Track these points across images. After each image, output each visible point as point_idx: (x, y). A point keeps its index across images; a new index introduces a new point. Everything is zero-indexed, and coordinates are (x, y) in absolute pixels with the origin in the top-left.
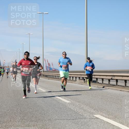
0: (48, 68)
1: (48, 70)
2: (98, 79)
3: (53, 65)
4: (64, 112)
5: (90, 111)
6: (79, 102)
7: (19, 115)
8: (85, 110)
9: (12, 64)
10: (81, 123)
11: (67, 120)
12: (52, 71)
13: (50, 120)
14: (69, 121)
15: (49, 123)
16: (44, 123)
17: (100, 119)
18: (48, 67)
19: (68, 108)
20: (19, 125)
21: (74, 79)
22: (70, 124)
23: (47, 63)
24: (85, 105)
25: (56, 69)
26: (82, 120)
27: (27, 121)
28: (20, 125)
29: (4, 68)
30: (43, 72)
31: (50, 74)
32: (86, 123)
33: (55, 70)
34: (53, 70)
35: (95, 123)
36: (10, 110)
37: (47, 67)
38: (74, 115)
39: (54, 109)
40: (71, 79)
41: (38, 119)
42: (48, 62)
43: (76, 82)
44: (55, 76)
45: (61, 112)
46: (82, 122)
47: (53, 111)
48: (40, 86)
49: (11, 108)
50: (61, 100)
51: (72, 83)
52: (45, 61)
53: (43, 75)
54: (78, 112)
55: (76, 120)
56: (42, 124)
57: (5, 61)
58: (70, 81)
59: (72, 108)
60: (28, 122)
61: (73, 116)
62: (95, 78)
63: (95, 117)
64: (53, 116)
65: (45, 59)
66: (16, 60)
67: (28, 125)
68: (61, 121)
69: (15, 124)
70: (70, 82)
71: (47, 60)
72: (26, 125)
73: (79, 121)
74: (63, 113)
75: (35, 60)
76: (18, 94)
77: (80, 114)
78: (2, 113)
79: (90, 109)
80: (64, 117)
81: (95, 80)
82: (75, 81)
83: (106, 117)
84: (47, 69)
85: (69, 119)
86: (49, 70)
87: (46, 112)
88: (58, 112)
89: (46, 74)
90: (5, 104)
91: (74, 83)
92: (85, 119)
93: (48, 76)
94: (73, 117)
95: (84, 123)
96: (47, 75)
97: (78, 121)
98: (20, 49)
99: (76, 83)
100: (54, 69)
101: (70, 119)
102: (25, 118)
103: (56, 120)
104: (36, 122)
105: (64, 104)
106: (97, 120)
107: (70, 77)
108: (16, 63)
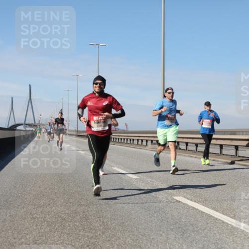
2: (180, 144)
7: (62, 196)
10: (154, 208)
11: (133, 204)
14: (136, 206)
15: (106, 208)
16: (99, 208)
17: (182, 203)
20: (62, 211)
21: (144, 143)
22: (138, 209)
24: (161, 182)
26: (155, 205)
27: (74, 205)
32: (162, 209)
36: (48, 189)
40: (140, 142)
41: (90, 203)
43: (147, 147)
44: (116, 139)
51: (141, 149)
55: (146, 204)
57: (41, 115)
60: (75, 207)
63: (175, 199)
68: (124, 205)
69: (56, 209)
73: (152, 206)
82: (145, 146)
83: (191, 200)
85: (137, 202)
91: (144, 149)
92: (160, 202)
97: (149, 206)
99: (147, 150)
101: (137, 203)
102: (71, 200)
104: (86, 206)
105: (129, 181)
106: (178, 203)
107: (138, 140)
108: (61, 116)
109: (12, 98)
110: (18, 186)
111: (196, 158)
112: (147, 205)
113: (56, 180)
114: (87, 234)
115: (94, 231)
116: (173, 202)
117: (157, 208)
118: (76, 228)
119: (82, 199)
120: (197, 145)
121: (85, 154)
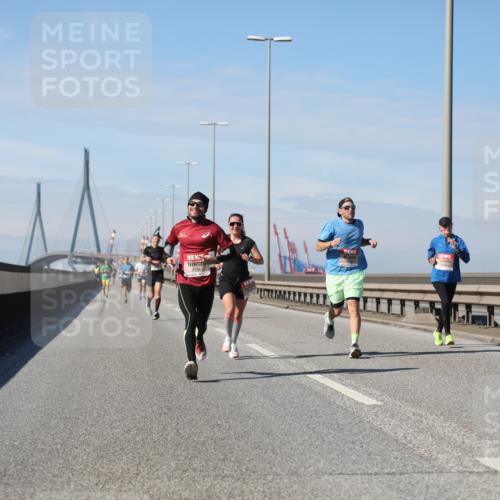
0: (288, 262)
1: (288, 269)
2: (496, 311)
3: (306, 252)
4: (353, 443)
5: (459, 440)
6: (415, 403)
7: (172, 451)
8: (441, 438)
9: (143, 244)
10: (424, 490)
11: (367, 476)
12: (303, 274)
13: (295, 473)
14: (374, 481)
15: (292, 487)
16: (273, 485)
18: (290, 259)
19: (368, 425)
20: (171, 491)
21: (396, 308)
22: (380, 491)
23: (284, 242)
24: (442, 418)
25: (320, 268)
26: (427, 479)
27: (204, 477)
28: (173, 493)
29: (111, 262)
30: (269, 279)
31: (296, 286)
32: (446, 491)
33: (316, 273)
34: (309, 270)
35: (483, 490)
36: (133, 432)
37: (285, 258)
38: (396, 458)
39: (314, 432)
40: (384, 307)
41: (247, 470)
42: (287, 237)
43: (404, 319)
44: (318, 296)
45: (339, 443)
46: (427, 487)
47: (307, 438)
48: (254, 336)
49: (139, 422)
50: (343, 395)
51: (388, 324)
52: (276, 234)
53: (266, 293)
54: (411, 446)
55: (402, 477)
56: (263, 492)
57: (115, 232)
58: (379, 315)
59: (387, 429)
60: (208, 482)
61: (392, 459)
62: (483, 305)
63: (484, 465)
64: (306, 460)
65: (275, 226)
66: (159, 229)
67: (206, 491)
68: (341, 479)
69: (155, 486)
70: (379, 320)
71: (285, 230)
72: (201, 492)
73: (417, 483)
74: (350, 445)
75: (235, 226)
76: (166, 366)
77: (422, 451)
78: (106, 442)
79: (463, 433)
80: (354, 463)
81: (484, 312)
82: (398, 316)
84: (283, 267)
85: (376, 470)
86: (292, 272)
87: (277, 443)
88: (330, 443)
89: (279, 288)
90: (115, 404)
91: (396, 325)
92: (442, 472)
93: (287, 295)
94: (393, 463)
95: (436, 491)
96: (285, 292)
97: (410, 483)
98: (177, 186)
99: (403, 327)
100: (313, 266)
101: (376, 474)
102: (196, 463)
103: (319, 473)
105: (354, 412)
106: (491, 477)
107: (378, 300)
108: (158, 241)
109: (39, 186)
110: (53, 423)
112: (405, 479)
113: (155, 408)
116: (478, 473)
117: (431, 490)
119: (224, 460)
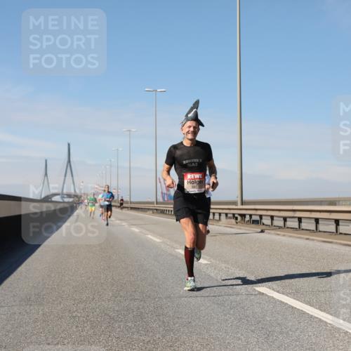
1: (166, 199)
2: (263, 218)
10: (230, 303)
13: (169, 297)
14: (206, 300)
15: (167, 304)
16: (159, 303)
17: (267, 295)
18: (167, 194)
19: (204, 273)
21: (217, 217)
22: (209, 305)
24: (238, 269)
26: (231, 298)
27: (125, 300)
30: (157, 204)
32: (240, 304)
35: (257, 303)
39: (178, 277)
41: (146, 296)
43: (220, 222)
52: (160, 182)
53: (155, 211)
56: (154, 306)
59: (212, 275)
60: (127, 302)
62: (257, 215)
63: (258, 291)
64: (174, 291)
65: (159, 179)
68: (190, 299)
73: (227, 300)
81: (258, 218)
82: (218, 220)
84: (163, 198)
85: (207, 294)
87: (161, 283)
89: (161, 208)
91: (217, 225)
92: (238, 295)
93: (165, 212)
97: (223, 300)
101: (207, 296)
106: (261, 296)
109: (46, 161)
111: (284, 235)
112: (221, 298)
114: (143, 338)
115: (151, 334)
116: (255, 295)
117: (233, 303)
118: (127, 330)
120: (285, 219)
121: (140, 232)
